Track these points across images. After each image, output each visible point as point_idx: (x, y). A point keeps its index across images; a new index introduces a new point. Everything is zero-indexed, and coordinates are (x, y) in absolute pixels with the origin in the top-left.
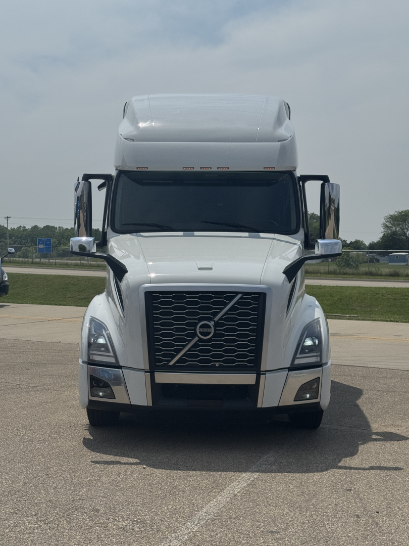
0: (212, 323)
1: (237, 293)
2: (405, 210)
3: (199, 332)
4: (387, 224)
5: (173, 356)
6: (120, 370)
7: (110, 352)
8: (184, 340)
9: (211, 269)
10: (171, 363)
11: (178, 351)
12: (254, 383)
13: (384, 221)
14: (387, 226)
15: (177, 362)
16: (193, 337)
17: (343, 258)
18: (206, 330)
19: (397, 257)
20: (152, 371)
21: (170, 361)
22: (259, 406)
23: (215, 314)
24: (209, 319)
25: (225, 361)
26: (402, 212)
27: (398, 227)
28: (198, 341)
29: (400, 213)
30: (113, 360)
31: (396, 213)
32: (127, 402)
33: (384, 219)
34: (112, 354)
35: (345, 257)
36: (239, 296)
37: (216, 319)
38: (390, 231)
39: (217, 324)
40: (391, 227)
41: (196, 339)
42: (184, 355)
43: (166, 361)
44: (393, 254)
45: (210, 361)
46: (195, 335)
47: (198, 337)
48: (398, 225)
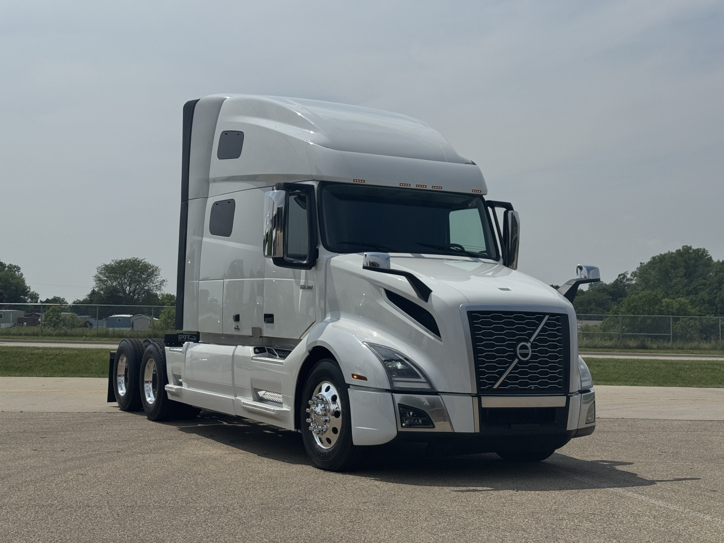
0: (529, 344)
1: (545, 314)
2: (124, 259)
3: (520, 353)
4: (101, 276)
5: (497, 379)
6: (439, 396)
7: (421, 378)
8: (505, 362)
9: (508, 290)
10: (495, 387)
11: (501, 374)
12: (564, 405)
13: (97, 272)
14: (100, 280)
15: (501, 385)
16: (513, 360)
17: (50, 320)
18: (525, 351)
19: (119, 320)
20: (479, 395)
21: (494, 384)
22: (567, 429)
23: (530, 335)
24: (527, 341)
25: (540, 384)
26: (121, 261)
27: (115, 281)
28: (518, 363)
29: (117, 263)
30: (426, 386)
31: (113, 263)
32: (450, 431)
33: (96, 270)
34: (423, 379)
35: (54, 319)
36: (547, 317)
37: (532, 340)
38: (104, 286)
39: (533, 346)
40: (107, 281)
41: (517, 360)
42: (507, 378)
43: (490, 384)
44: (113, 316)
45: (527, 384)
46: (515, 356)
47: (519, 358)
48: (116, 279)
